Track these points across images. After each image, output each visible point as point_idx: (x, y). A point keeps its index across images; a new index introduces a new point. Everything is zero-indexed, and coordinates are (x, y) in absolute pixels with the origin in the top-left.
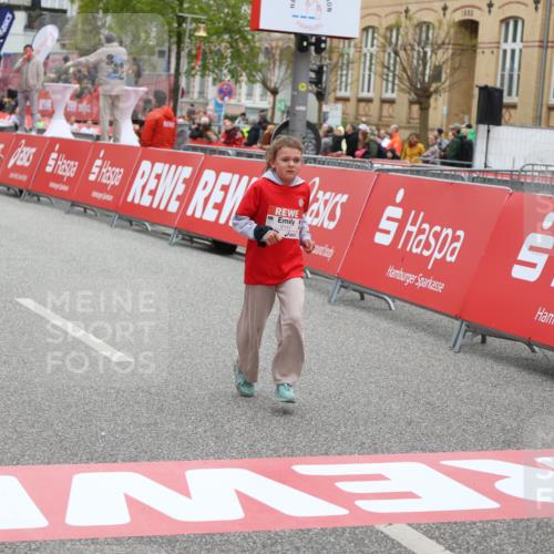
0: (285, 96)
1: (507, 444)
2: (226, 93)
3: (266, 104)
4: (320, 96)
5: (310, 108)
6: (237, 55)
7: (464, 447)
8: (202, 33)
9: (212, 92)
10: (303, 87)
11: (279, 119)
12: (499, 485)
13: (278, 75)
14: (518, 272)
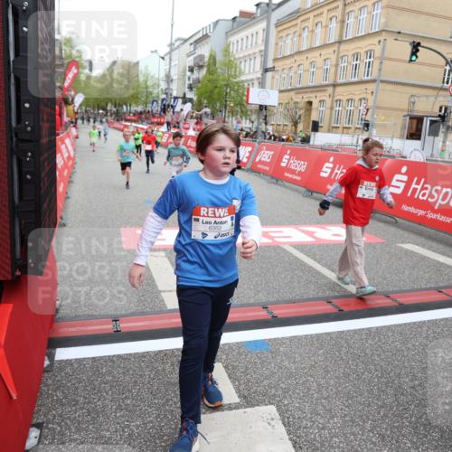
0: (256, 123)
1: (318, 223)
2: (239, 122)
3: (250, 126)
4: (266, 124)
5: (263, 127)
6: (242, 111)
7: (305, 224)
8: (232, 105)
9: (235, 122)
10: (261, 120)
11: (254, 130)
12: (316, 235)
13: (254, 117)
14: (322, 174)
